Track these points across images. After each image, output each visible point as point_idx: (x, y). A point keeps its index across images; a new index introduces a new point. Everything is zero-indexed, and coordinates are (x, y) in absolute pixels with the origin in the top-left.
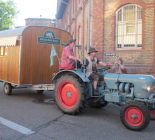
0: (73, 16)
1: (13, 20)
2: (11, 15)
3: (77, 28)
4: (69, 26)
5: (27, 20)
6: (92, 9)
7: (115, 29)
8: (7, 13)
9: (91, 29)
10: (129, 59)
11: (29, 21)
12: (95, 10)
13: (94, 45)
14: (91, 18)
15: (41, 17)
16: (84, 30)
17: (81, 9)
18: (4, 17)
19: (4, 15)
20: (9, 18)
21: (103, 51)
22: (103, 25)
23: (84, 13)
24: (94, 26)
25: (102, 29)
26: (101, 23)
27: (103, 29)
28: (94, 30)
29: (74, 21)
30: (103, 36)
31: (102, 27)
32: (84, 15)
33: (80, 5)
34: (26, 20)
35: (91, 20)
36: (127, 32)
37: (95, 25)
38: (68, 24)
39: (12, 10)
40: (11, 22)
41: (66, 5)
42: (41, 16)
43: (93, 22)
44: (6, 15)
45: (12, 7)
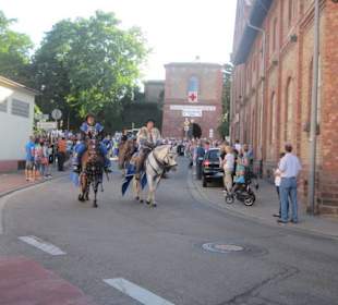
0: (273, 56)
1: (138, 67)
2: (135, 57)
3: (284, 83)
4: (263, 79)
5: (168, 67)
6: (322, 39)
8: (127, 52)
11: (174, 69)
12: (330, 41)
13: (326, 121)
14: (320, 58)
15: (198, 61)
16: (300, 87)
17: (294, 39)
18: (121, 60)
19: (121, 57)
20: (131, 63)
23: (301, 48)
24: (328, 77)
28: (329, 87)
29: (277, 68)
32: (300, 53)
33: (290, 32)
34: (165, 66)
37: (331, 75)
38: (262, 74)
39: (137, 46)
40: (135, 72)
41: (257, 31)
42: (198, 58)
43: (327, 67)
44: (125, 57)
45: (139, 39)
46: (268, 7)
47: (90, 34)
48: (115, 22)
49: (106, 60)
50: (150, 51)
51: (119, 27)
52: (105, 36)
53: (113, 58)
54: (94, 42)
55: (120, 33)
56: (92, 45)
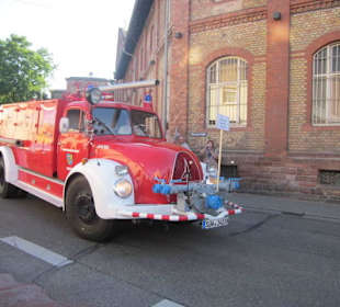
1: (46, 79)
2: (43, 72)
6: (170, 64)
7: (205, 95)
8: (37, 68)
9: (168, 95)
10: (228, 143)
13: (172, 120)
14: (169, 77)
17: (153, 62)
18: (32, 74)
19: (32, 71)
20: (40, 76)
21: (187, 129)
22: (188, 88)
23: (157, 69)
24: (173, 90)
25: (185, 95)
26: (185, 86)
27: (188, 95)
28: (174, 97)
30: (188, 106)
31: (186, 91)
32: (157, 73)
33: (152, 57)
34: (68, 80)
35: (169, 81)
36: (224, 100)
37: (175, 89)
39: (45, 63)
40: (44, 83)
41: (130, 57)
43: (172, 83)
44: (36, 71)
45: (46, 58)
46: (137, 40)
47: (6, 52)
48: (27, 44)
49: (20, 73)
50: (55, 67)
51: (30, 48)
52: (19, 55)
53: (25, 71)
54: (10, 59)
55: (31, 53)
56: (8, 61)
